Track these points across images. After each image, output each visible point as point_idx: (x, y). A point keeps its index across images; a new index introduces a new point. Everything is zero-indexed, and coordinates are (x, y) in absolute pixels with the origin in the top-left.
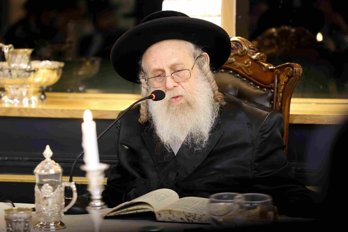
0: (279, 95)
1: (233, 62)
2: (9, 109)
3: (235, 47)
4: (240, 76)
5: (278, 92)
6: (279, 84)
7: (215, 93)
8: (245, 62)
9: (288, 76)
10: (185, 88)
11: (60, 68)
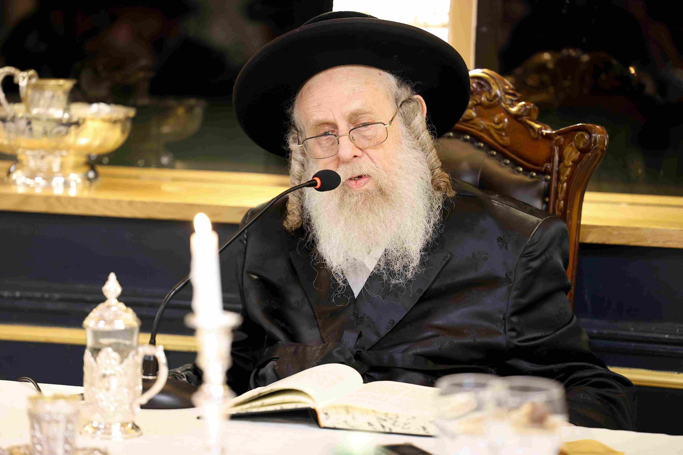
0: (561, 185)
1: (472, 119)
2: (26, 198)
3: (476, 89)
4: (484, 146)
5: (558, 180)
6: (562, 164)
7: (435, 173)
8: (496, 119)
9: (579, 150)
10: (375, 161)
11: (127, 118)
